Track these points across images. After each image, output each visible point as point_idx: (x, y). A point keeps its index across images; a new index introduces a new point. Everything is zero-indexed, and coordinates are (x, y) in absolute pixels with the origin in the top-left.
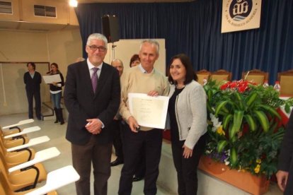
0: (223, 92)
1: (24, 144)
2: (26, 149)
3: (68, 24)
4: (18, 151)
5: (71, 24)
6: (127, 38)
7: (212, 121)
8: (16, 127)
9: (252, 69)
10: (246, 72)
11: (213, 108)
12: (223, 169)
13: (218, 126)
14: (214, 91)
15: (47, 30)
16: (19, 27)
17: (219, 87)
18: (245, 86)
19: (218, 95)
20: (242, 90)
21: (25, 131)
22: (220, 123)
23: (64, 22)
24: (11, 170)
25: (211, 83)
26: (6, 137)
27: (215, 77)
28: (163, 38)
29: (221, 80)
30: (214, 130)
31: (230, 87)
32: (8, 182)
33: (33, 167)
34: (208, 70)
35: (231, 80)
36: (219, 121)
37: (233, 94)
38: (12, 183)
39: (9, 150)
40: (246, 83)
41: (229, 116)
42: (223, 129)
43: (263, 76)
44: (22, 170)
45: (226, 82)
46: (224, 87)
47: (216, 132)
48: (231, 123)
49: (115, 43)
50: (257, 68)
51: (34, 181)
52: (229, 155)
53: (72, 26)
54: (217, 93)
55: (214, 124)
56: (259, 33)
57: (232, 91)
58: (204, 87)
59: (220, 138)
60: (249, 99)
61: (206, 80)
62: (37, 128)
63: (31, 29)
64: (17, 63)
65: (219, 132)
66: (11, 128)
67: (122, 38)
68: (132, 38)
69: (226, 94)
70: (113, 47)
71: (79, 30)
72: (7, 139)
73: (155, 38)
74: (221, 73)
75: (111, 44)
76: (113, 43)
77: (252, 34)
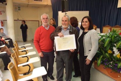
1: (26, 54)
2: (26, 56)
3: (47, 5)
4: (23, 57)
6: (72, 10)
7: (114, 50)
8: (24, 47)
11: (115, 44)
12: (119, 76)
13: (117, 53)
16: (28, 6)
19: (118, 37)
21: (27, 49)
22: (119, 52)
23: (45, 3)
25: (114, 31)
26: (19, 51)
28: (88, 10)
29: (118, 30)
30: (114, 55)
33: (28, 65)
36: (118, 51)
39: (19, 56)
42: (120, 55)
44: (23, 66)
47: (116, 56)
49: (67, 12)
53: (49, 5)
54: (117, 36)
55: (115, 52)
61: (109, 30)
62: (32, 48)
63: (32, 7)
65: (118, 57)
66: (22, 47)
67: (70, 11)
68: (74, 11)
70: (65, 14)
71: (51, 7)
72: (20, 52)
73: (85, 11)
74: (117, 27)
75: (65, 13)
76: (66, 12)
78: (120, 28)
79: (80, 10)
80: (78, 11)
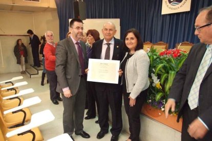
0: (162, 57)
1: (16, 93)
2: (17, 97)
3: (49, 7)
4: (11, 99)
5: (51, 7)
6: (92, 18)
7: (153, 78)
8: (10, 82)
9: (183, 41)
10: (179, 43)
11: (153, 69)
12: (160, 114)
13: (157, 82)
14: (155, 57)
15: (33, 12)
16: (12, 9)
17: (158, 54)
18: (178, 53)
19: (158, 60)
20: (175, 56)
21: (16, 85)
22: (159, 80)
23: (45, 5)
24: (5, 113)
25: (153, 51)
26: (2, 89)
27: (155, 47)
28: (118, 18)
29: (160, 49)
30: (154, 85)
31: (166, 54)
32: (3, 121)
33: (21, 110)
34: (151, 42)
35: (167, 49)
36: (158, 78)
37: (169, 59)
38: (6, 121)
39: (4, 98)
40: (178, 51)
41: (165, 75)
42: (161, 85)
43: (191, 47)
44: (13, 113)
45: (164, 50)
46: (162, 54)
47: (155, 87)
48: (166, 80)
50: (187, 41)
51: (22, 121)
52: (164, 103)
54: (157, 58)
55: (154, 81)
56: (190, 14)
57: (168, 57)
58: (147, 53)
59: (158, 91)
60: (180, 62)
61: (149, 49)
62: (25, 83)
63: (21, 11)
64: (12, 35)
65: (157, 87)
66: (6, 83)
67: (88, 18)
68: (96, 18)
69: (164, 59)
71: (57, 12)
72: (3, 91)
73: (113, 18)
74: (160, 44)
77: (184, 15)
78: (165, 46)
79: (105, 17)
80: (101, 18)
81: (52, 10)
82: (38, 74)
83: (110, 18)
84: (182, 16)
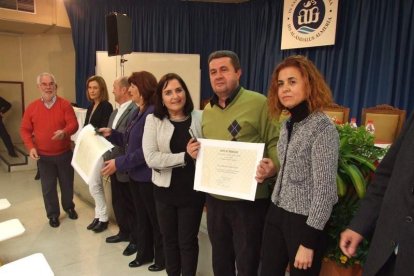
3: (54, 25)
5: (58, 25)
6: (143, 51)
15: (22, 33)
23: (47, 20)
28: (197, 53)
43: (341, 113)
49: (126, 57)
53: (59, 28)
56: (333, 53)
67: (136, 50)
68: (151, 51)
70: (122, 61)
71: (71, 36)
73: (186, 53)
75: (119, 57)
76: (122, 55)
77: (324, 53)
79: (171, 50)
80: (163, 52)
81: (61, 31)
82: (26, 163)
83: (180, 52)
84: (320, 54)
